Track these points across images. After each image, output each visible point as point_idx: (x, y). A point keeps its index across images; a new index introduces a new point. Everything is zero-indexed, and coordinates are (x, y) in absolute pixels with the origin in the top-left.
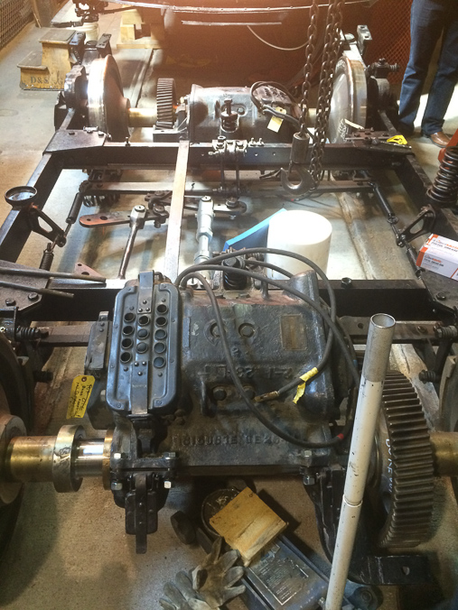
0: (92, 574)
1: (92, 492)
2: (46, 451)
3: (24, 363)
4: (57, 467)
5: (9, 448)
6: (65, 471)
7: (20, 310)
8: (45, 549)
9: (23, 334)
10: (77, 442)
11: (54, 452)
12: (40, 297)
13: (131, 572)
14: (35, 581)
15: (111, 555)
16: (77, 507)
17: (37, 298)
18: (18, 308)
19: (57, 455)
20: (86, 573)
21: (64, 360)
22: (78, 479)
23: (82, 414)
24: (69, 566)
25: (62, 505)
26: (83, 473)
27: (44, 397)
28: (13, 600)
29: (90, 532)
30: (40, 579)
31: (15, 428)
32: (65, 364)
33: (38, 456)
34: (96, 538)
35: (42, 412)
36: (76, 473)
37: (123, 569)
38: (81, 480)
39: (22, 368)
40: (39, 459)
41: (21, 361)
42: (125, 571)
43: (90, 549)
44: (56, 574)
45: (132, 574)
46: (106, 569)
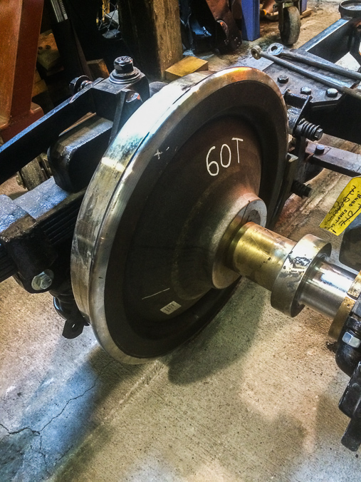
0: (266, 414)
1: (300, 329)
2: (279, 252)
3: (291, 160)
4: (284, 275)
5: (241, 230)
6: (291, 285)
7: (312, 101)
8: (231, 356)
9: (303, 130)
10: (318, 261)
11: (289, 257)
12: (339, 96)
13: (308, 442)
14: (209, 380)
15: (295, 408)
16: (279, 335)
17: (335, 95)
18: (311, 98)
19: (291, 261)
20: (260, 408)
21: (323, 192)
22: (300, 303)
23: (339, 230)
24: (247, 388)
25: (265, 323)
26: (309, 300)
27: (289, 216)
28: (183, 383)
29: (281, 368)
30: (214, 380)
31: (257, 212)
32: (322, 196)
33: (268, 253)
34: (286, 378)
35: (283, 228)
36: (302, 296)
37: (301, 432)
38: (303, 306)
39: (287, 164)
40: (267, 256)
41: (289, 157)
42: (303, 436)
43: (275, 386)
44: (231, 387)
45: (309, 445)
46: (282, 419)
